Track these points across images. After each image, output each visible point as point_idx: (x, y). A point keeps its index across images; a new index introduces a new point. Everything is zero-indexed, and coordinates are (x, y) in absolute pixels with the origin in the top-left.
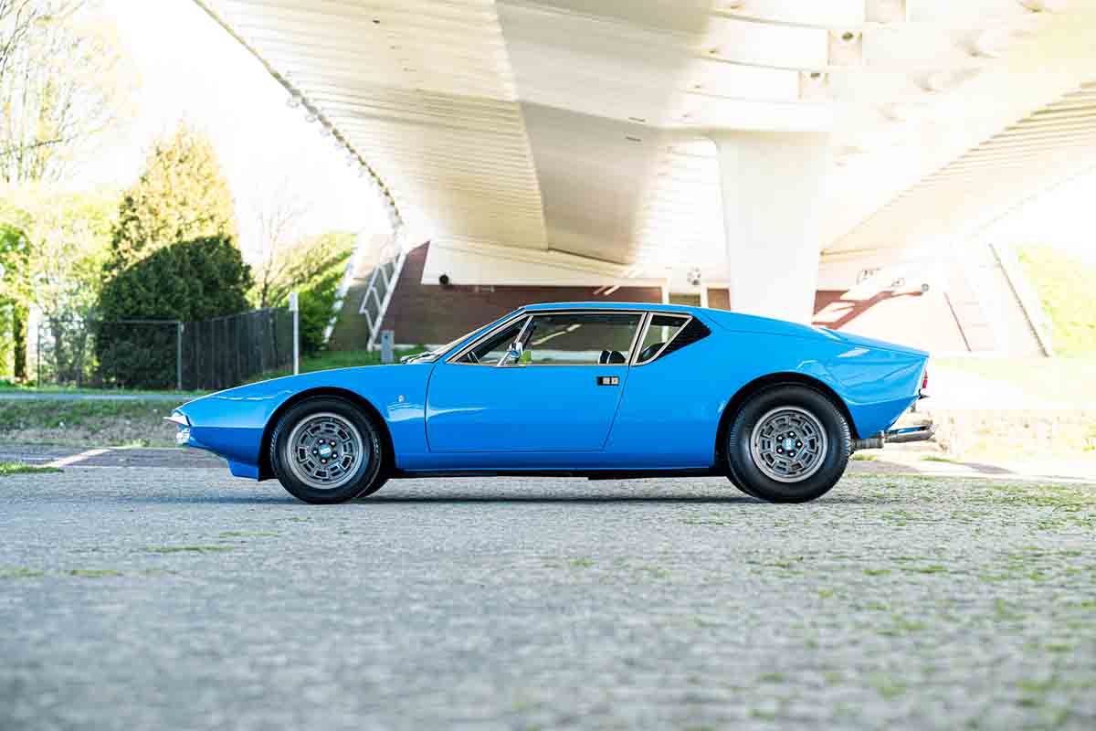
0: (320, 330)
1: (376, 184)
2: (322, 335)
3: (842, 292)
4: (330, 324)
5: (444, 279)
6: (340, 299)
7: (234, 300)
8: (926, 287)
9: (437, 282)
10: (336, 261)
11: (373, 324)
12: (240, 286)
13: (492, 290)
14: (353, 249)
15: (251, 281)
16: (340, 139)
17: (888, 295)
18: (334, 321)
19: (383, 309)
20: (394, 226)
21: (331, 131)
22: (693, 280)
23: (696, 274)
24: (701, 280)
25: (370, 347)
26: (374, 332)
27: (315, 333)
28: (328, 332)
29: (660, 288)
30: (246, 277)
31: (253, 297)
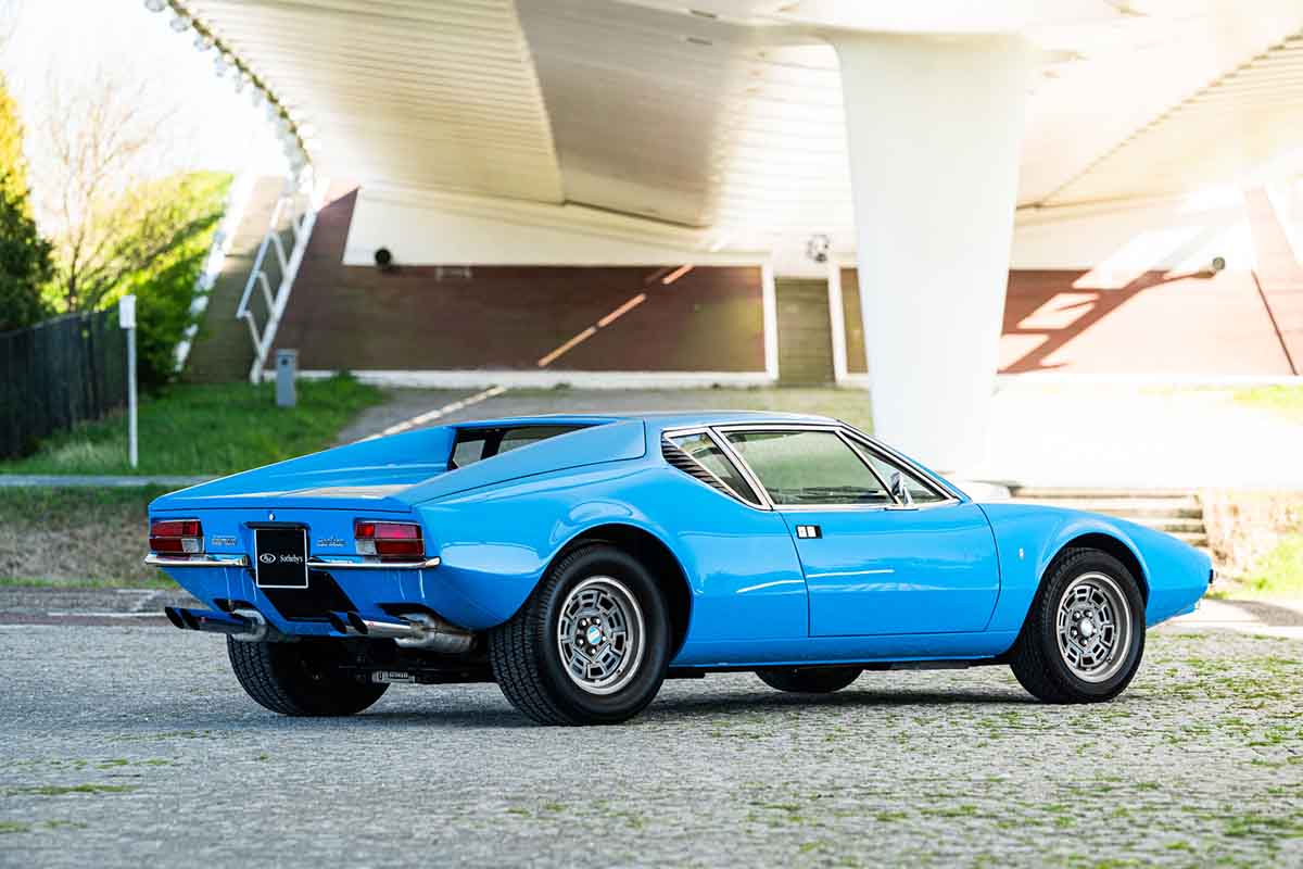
0: (168, 348)
1: (265, 102)
2: (171, 357)
3: (1080, 273)
4: (185, 338)
5: (383, 256)
6: (202, 293)
7: (24, 306)
8: (1220, 263)
9: (370, 261)
10: (196, 227)
11: (261, 335)
12: (32, 279)
13: (468, 274)
14: (224, 206)
15: (50, 268)
16: (204, 32)
17: (1156, 278)
18: (192, 331)
19: (277, 309)
20: (296, 167)
21: (189, 22)
22: (815, 254)
23: (820, 243)
24: (828, 253)
25: (255, 375)
26: (263, 349)
27: (161, 355)
28: (183, 350)
29: (758, 269)
30: (44, 263)
31: (53, 296)
